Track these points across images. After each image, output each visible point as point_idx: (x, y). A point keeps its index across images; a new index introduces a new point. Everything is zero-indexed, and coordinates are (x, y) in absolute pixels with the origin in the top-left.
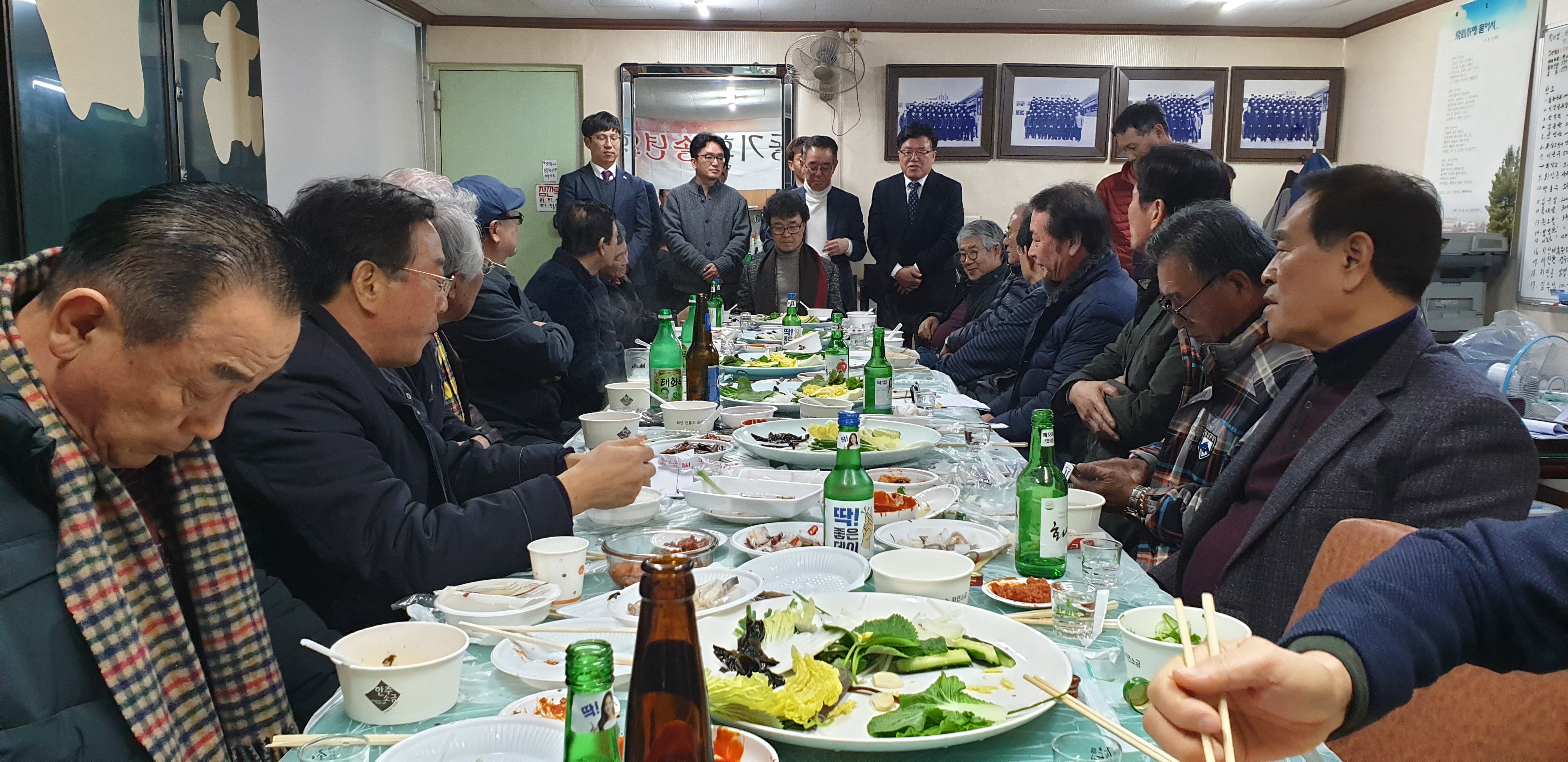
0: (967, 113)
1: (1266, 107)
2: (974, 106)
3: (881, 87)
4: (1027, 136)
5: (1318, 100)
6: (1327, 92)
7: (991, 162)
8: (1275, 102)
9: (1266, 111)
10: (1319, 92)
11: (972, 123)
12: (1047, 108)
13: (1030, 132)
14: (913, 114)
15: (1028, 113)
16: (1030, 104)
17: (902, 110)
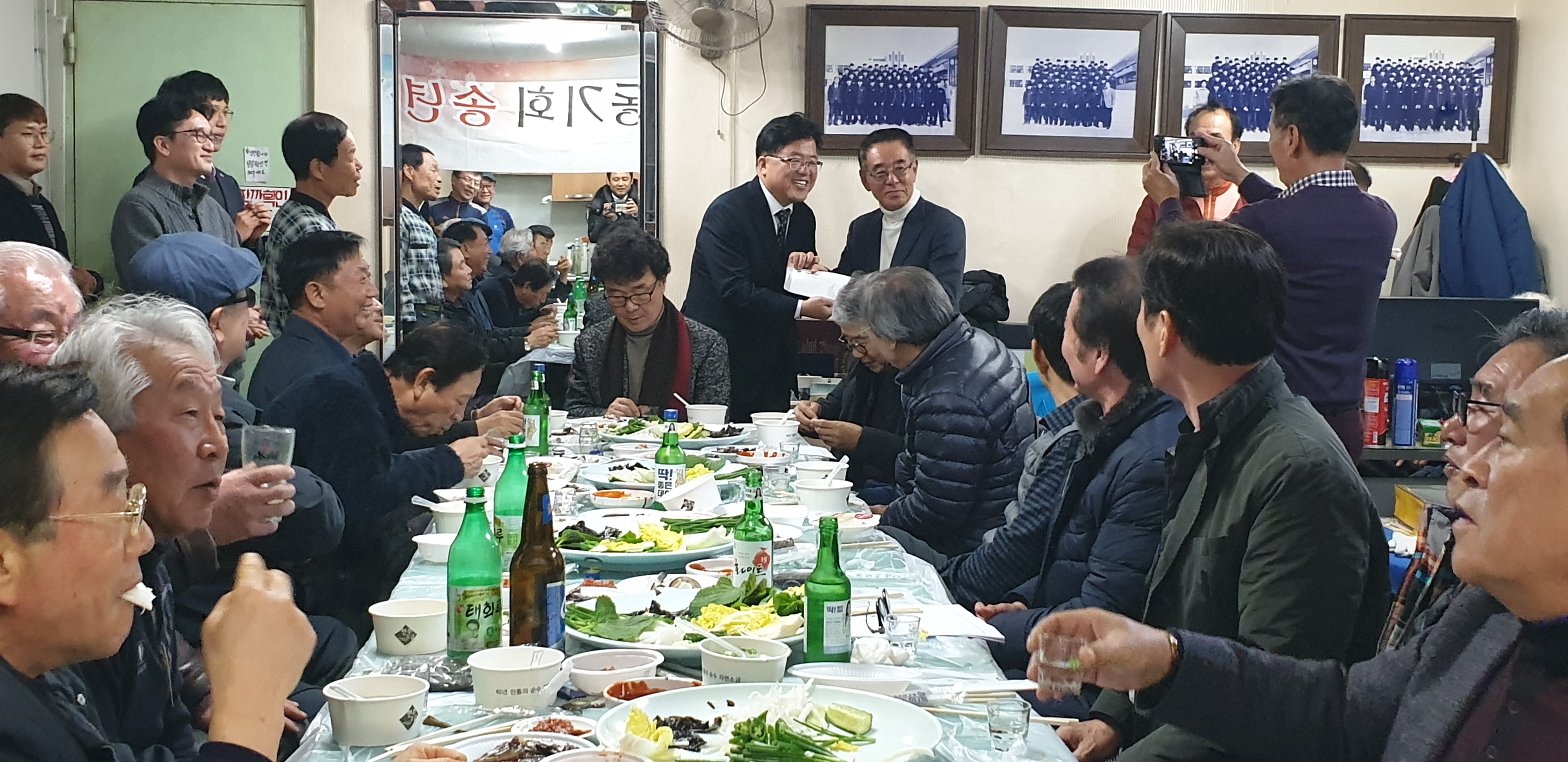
0: (934, 84)
1: (1399, 78)
2: (945, 72)
3: (798, 40)
4: (1027, 120)
5: (1477, 67)
6: (1490, 56)
7: (971, 160)
8: (1413, 70)
9: (1399, 84)
10: (1478, 57)
11: (941, 98)
12: (1058, 77)
13: (1032, 113)
14: (849, 83)
15: (1029, 83)
16: (1033, 71)
17: (831, 77)
